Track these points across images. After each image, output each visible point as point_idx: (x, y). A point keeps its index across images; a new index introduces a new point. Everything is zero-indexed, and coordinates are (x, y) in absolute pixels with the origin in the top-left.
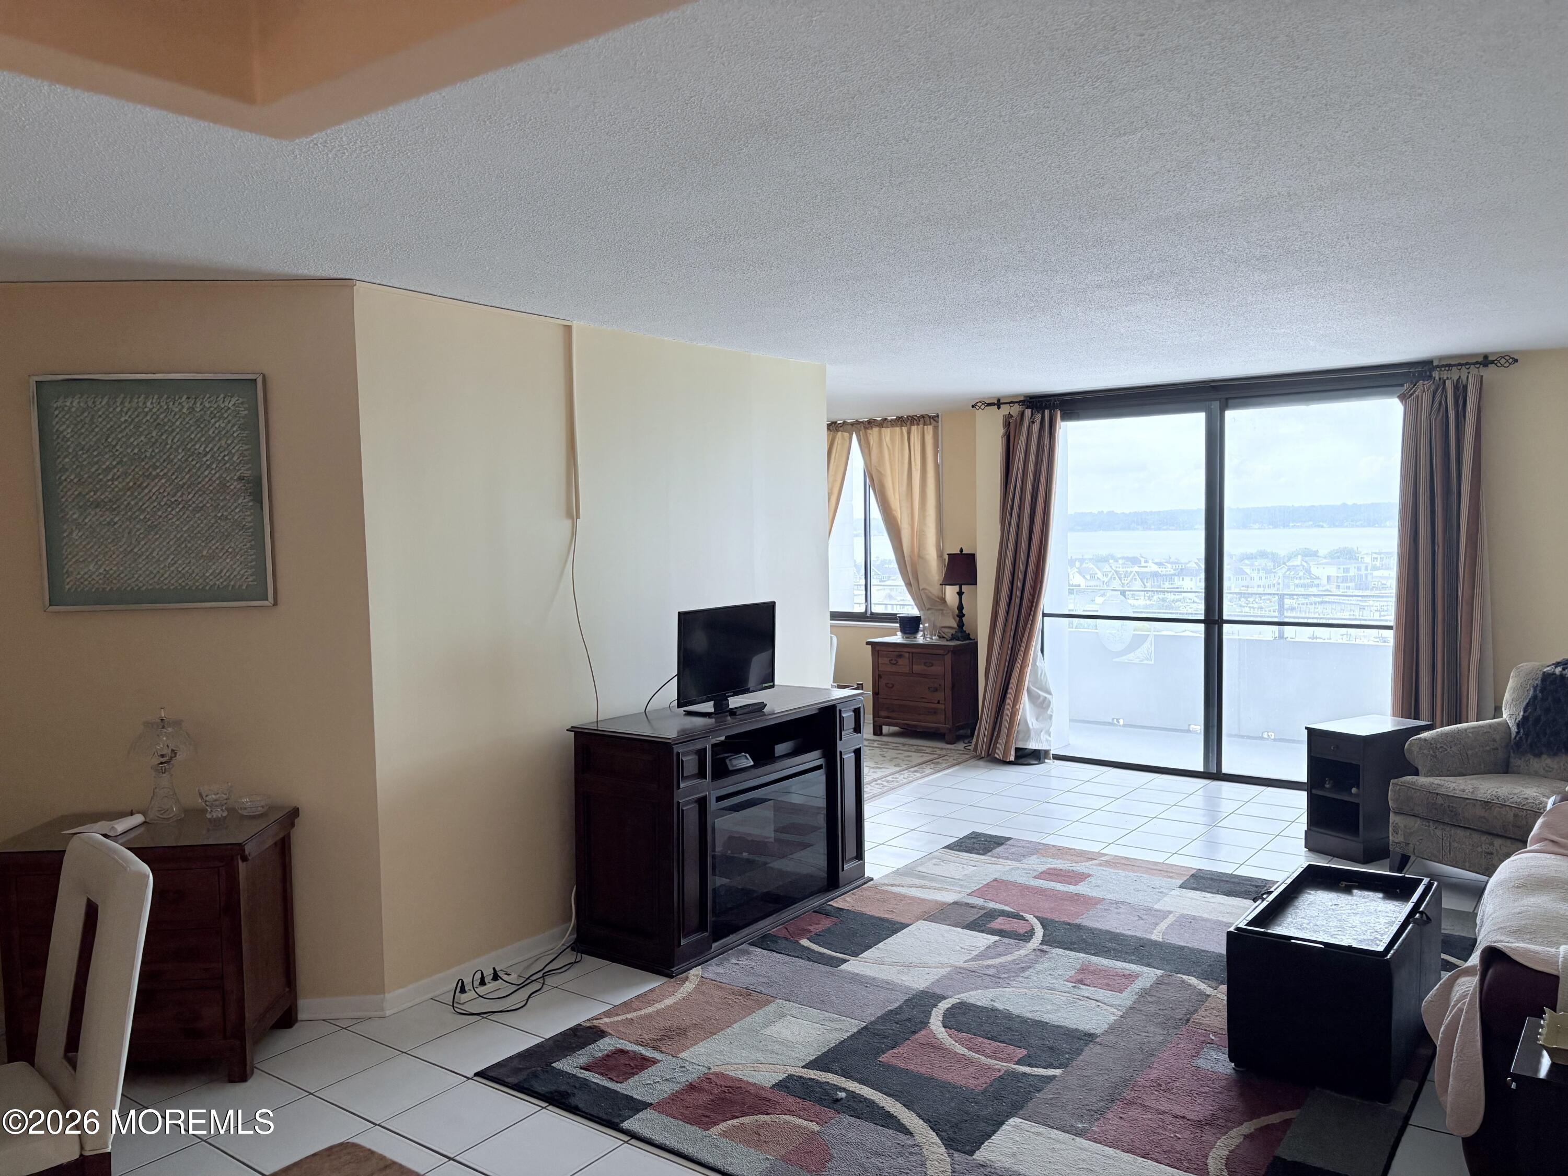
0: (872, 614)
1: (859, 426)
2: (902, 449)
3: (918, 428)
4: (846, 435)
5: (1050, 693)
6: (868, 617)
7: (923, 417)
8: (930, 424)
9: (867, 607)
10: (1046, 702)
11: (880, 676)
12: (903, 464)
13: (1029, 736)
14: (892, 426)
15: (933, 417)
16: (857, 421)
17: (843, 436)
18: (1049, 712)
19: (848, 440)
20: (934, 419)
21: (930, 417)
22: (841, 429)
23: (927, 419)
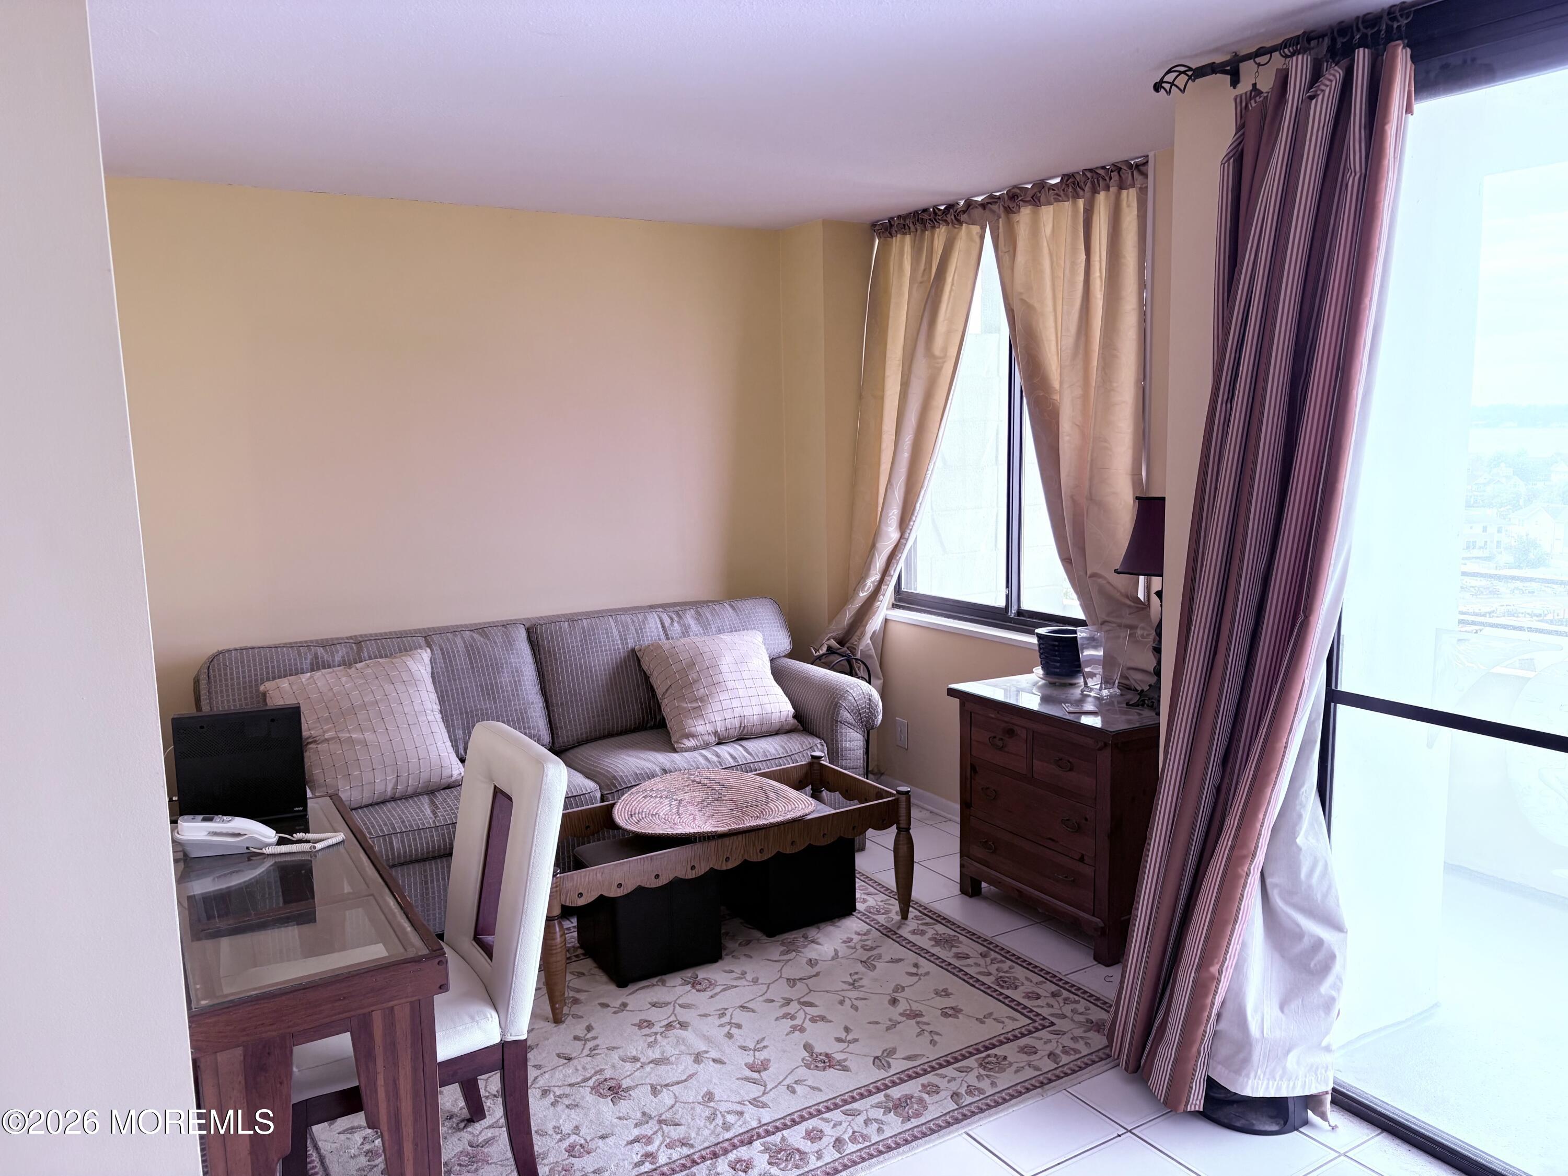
0: (1020, 613)
1: (995, 207)
2: (1074, 251)
3: (1107, 197)
4: (976, 229)
5: (1337, 926)
6: (1010, 620)
7: (1117, 168)
8: (1133, 186)
9: (1008, 597)
10: (1320, 956)
11: (973, 768)
12: (1072, 283)
13: (1246, 1061)
14: (1058, 199)
15: (1137, 166)
16: (991, 196)
17: (969, 233)
18: (1325, 988)
19: (978, 240)
20: (1140, 168)
21: (1130, 166)
22: (964, 217)
23: (1127, 174)
